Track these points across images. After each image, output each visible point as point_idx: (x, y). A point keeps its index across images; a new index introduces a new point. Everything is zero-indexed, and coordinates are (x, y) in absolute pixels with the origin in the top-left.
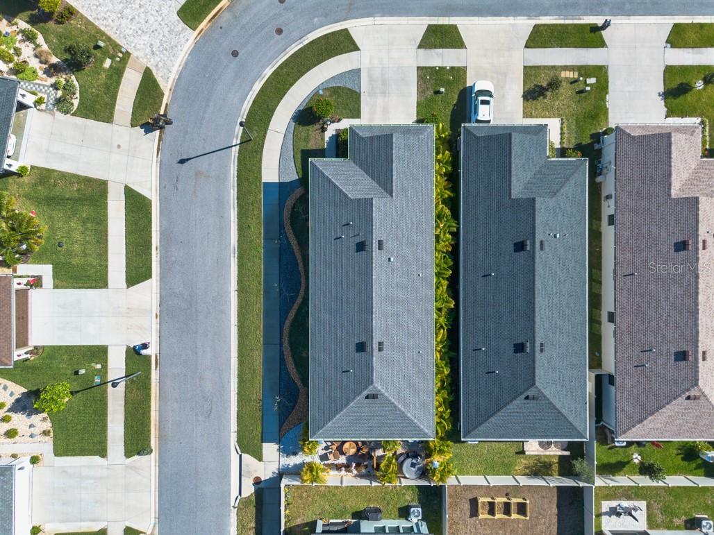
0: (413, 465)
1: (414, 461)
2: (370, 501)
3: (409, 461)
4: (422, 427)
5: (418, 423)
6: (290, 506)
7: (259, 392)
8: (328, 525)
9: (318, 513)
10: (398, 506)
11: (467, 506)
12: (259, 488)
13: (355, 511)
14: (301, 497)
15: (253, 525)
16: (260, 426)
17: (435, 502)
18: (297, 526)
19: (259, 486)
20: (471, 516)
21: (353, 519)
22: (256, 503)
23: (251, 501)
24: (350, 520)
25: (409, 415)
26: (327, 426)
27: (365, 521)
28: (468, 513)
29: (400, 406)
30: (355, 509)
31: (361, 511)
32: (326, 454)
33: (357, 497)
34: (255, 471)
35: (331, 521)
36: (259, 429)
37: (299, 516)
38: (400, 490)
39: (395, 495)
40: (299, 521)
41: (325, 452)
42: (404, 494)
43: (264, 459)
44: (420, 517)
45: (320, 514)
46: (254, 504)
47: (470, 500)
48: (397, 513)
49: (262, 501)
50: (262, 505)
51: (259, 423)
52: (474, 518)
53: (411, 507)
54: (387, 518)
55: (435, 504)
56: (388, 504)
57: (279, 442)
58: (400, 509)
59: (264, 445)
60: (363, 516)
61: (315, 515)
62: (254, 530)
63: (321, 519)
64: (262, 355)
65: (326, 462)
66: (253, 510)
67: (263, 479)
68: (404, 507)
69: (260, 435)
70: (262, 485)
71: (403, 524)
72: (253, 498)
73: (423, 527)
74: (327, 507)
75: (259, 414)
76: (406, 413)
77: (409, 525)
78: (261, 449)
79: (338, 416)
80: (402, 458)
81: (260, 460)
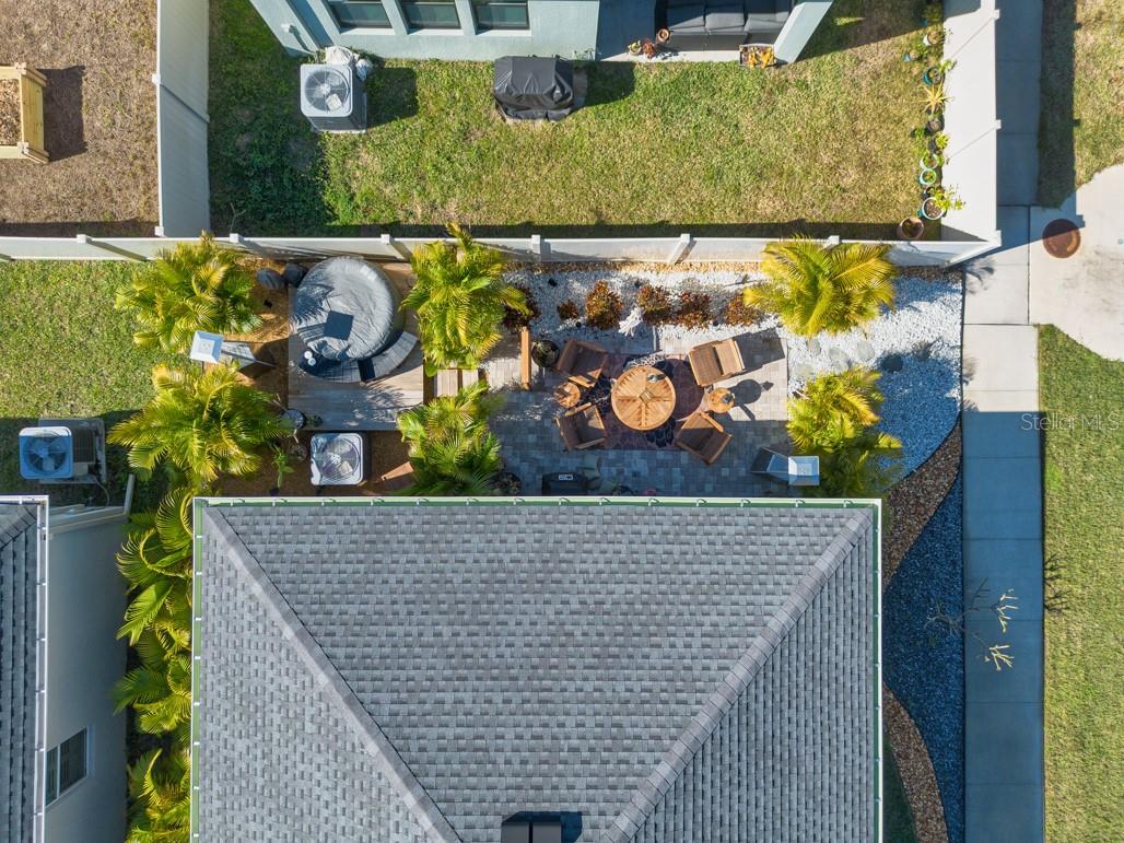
0: (340, 325)
1: (335, 345)
2: (549, 149)
3: (362, 341)
4: (257, 588)
5: (275, 614)
6: (915, 123)
7: (1056, 644)
8: (749, 38)
9: (792, 91)
10: (417, 123)
11: (95, 119)
12: (1056, 205)
13: (622, 104)
14: (866, 165)
15: (1084, 40)
16: (1053, 488)
17: (243, 140)
18: (884, 33)
19: (1052, 215)
20: (74, 75)
21: (631, 65)
22: (1070, 139)
23: (1096, 152)
24: (643, 59)
25: (323, 679)
26: (796, 600)
27: (570, 55)
28: (89, 87)
29: (372, 748)
30: (617, 109)
31: (589, 102)
32: (751, 365)
33: (613, 165)
34: (1071, 283)
35: (732, 56)
36: (1055, 474)
37: (876, 76)
38: (408, 195)
39: (431, 173)
40: (878, 54)
41: (758, 376)
42: (389, 179)
43: (1032, 336)
44: (307, 71)
45: (782, 87)
46: (1078, 134)
47: (81, 148)
48: (423, 88)
49: (1042, 145)
50: (1042, 129)
51: (1054, 504)
52: (60, 64)
53: (353, 121)
54: (472, 68)
55: (244, 131)
56: (465, 134)
57: (963, 417)
58: (409, 108)
59: (1030, 403)
60: (581, 80)
61: (804, 85)
62: (1080, 16)
63: (779, 64)
64: (1050, 819)
65: (753, 329)
66: (1085, 110)
67: (1038, 246)
68: (390, 119)
69: (1052, 448)
70: (1043, 217)
71: (391, 41)
72: (1082, 159)
73: (286, 27)
74: (746, 120)
75: (1056, 545)
76: (338, 699)
77: (362, 36)
78: (1046, 382)
79: (739, 672)
80: (395, 355)
81: (1049, 334)
